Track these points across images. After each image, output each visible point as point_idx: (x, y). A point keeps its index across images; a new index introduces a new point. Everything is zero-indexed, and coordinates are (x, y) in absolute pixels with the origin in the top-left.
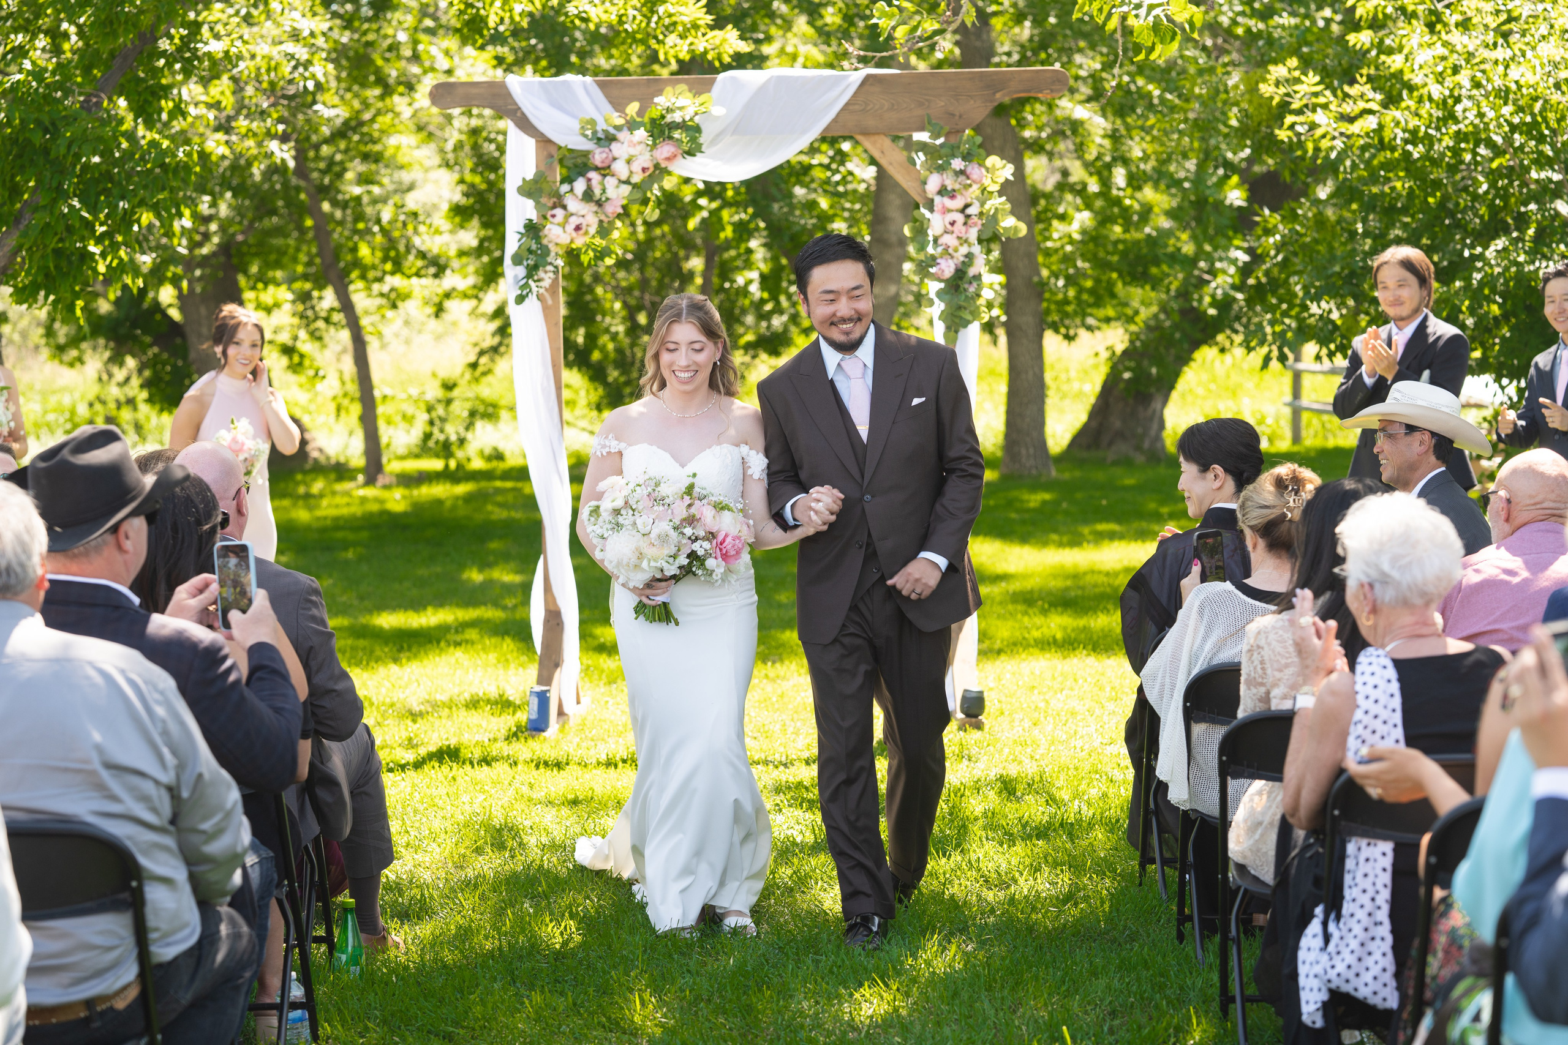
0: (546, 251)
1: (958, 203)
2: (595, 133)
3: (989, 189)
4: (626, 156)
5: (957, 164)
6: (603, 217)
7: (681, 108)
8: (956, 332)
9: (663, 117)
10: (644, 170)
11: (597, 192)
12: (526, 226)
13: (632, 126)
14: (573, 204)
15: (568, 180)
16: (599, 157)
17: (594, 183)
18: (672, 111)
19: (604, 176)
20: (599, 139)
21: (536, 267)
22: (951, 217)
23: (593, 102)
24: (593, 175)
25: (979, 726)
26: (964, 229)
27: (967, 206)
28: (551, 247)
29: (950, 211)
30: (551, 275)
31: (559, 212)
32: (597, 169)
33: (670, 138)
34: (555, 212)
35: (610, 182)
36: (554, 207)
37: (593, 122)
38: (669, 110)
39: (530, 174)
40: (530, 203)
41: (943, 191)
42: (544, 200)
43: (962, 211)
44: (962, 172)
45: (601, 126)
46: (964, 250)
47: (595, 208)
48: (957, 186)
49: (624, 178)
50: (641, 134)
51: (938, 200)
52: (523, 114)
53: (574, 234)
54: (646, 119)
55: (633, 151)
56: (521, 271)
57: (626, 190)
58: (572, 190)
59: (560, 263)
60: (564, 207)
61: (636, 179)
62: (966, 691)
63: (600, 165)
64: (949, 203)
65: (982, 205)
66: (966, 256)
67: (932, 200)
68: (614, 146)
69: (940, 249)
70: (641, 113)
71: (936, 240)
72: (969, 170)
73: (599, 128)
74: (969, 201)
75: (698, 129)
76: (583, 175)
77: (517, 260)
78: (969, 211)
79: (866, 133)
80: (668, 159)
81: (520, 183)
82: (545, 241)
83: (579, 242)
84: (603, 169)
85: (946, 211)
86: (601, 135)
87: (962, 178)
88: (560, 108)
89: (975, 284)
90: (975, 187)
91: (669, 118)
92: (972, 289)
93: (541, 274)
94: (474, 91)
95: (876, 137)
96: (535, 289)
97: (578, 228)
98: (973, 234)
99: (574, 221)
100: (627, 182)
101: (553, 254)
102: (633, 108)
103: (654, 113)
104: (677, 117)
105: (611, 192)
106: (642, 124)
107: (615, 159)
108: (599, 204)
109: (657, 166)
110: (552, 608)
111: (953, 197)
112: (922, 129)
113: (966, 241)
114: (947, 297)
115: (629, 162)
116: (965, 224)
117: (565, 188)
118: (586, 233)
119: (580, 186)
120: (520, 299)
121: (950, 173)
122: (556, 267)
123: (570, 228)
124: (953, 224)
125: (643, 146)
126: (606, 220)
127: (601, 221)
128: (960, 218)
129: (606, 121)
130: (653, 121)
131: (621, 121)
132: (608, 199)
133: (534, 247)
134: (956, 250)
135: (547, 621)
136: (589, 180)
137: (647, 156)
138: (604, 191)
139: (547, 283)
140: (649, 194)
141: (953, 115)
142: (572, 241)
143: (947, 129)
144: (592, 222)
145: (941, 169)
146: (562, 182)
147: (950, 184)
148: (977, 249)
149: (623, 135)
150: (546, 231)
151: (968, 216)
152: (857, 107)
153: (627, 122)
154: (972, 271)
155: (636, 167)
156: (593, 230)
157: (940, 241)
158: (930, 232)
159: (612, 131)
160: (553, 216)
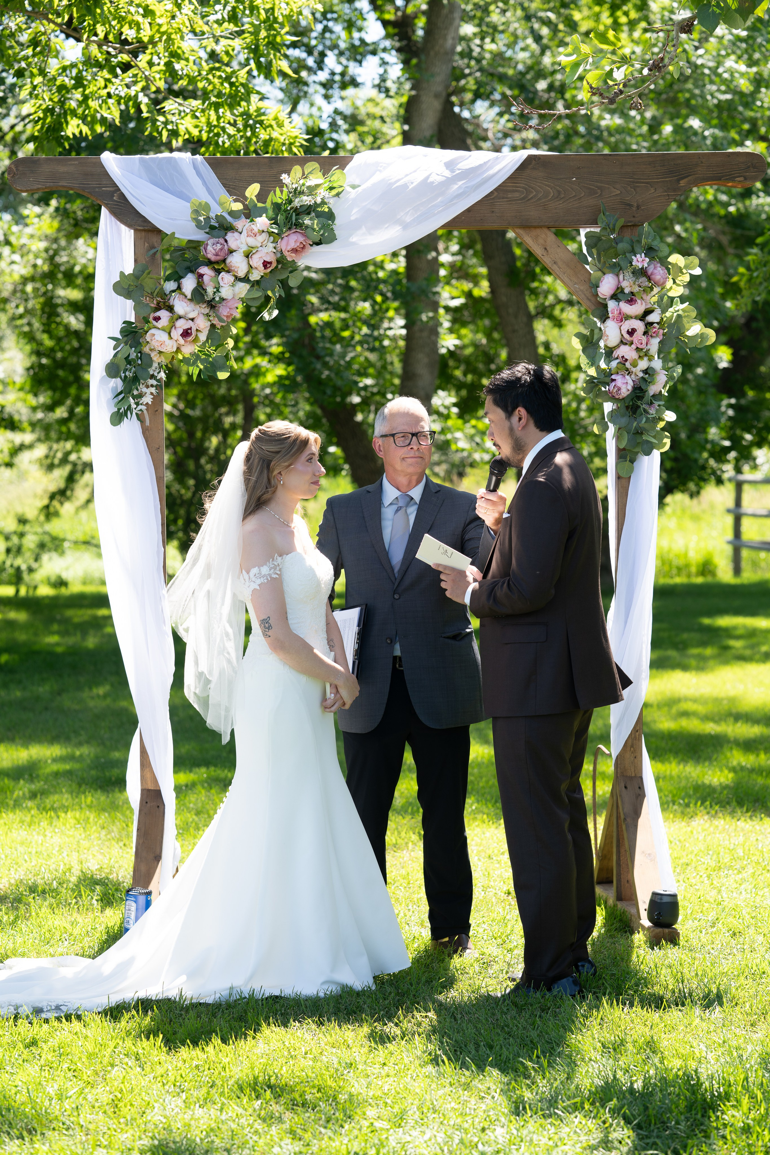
0: (146, 360)
1: (638, 309)
2: (207, 219)
3: (671, 294)
4: (244, 248)
5: (640, 261)
6: (216, 322)
7: (312, 190)
8: (632, 461)
9: (290, 201)
10: (266, 264)
11: (210, 290)
12: (122, 331)
13: (250, 213)
14: (181, 306)
15: (177, 277)
16: (211, 250)
17: (205, 278)
18: (302, 193)
19: (218, 272)
20: (212, 228)
21: (135, 380)
22: (627, 325)
23: (205, 183)
24: (204, 270)
25: (673, 939)
26: (644, 339)
27: (648, 312)
28: (153, 355)
29: (628, 317)
30: (153, 390)
31: (164, 314)
32: (209, 263)
33: (298, 225)
34: (158, 314)
35: (226, 278)
36: (158, 308)
37: (207, 207)
38: (297, 193)
39: (129, 268)
40: (130, 304)
41: (617, 295)
42: (146, 300)
43: (642, 317)
44: (642, 273)
45: (216, 210)
46: (643, 364)
47: (207, 311)
48: (636, 289)
49: (241, 274)
50: (262, 222)
51: (612, 305)
52: (123, 196)
53: (181, 341)
54: (268, 204)
55: (252, 241)
56: (117, 383)
57: (243, 289)
58: (179, 288)
59: (162, 375)
60: (170, 309)
61: (255, 276)
62: (654, 894)
63: (213, 258)
64: (626, 308)
65: (664, 311)
66: (646, 371)
67: (606, 306)
68: (230, 236)
69: (614, 364)
70: (262, 196)
71: (609, 352)
72: (650, 271)
73: (212, 215)
74: (649, 306)
75: (330, 216)
76: (191, 270)
77: (112, 370)
78: (651, 318)
79: (526, 226)
80: (295, 251)
81: (118, 279)
82: (146, 349)
83: (188, 350)
84: (217, 262)
85: (623, 318)
86: (213, 223)
87: (643, 280)
88: (167, 190)
89: (656, 403)
90: (656, 290)
91: (297, 203)
92: (652, 411)
93: (143, 389)
94: (62, 169)
95: (538, 231)
96: (134, 406)
97: (186, 334)
98: (654, 344)
99: (182, 325)
100: (245, 279)
101: (155, 365)
102: (253, 190)
103: (278, 196)
104: (306, 200)
105: (226, 292)
106: (264, 210)
107: (231, 252)
108: (212, 305)
109: (281, 261)
110: (151, 787)
111: (631, 300)
112: (594, 222)
113: (647, 354)
114: (624, 421)
115: (247, 256)
116: (645, 333)
117: (171, 286)
118: (196, 340)
119: (189, 283)
120: (117, 418)
121: (628, 275)
122: (159, 381)
123: (176, 334)
124: (632, 332)
125: (265, 236)
126: (218, 324)
127: (213, 326)
128: (639, 326)
129: (221, 204)
130: (277, 207)
131: (238, 206)
132: (223, 299)
133: (133, 356)
134: (635, 365)
135: (144, 802)
136: (201, 276)
137: (271, 246)
138: (218, 290)
139: (148, 399)
140: (270, 293)
141: (631, 205)
142: (178, 350)
143: (621, 222)
144: (203, 324)
145: (616, 269)
146: (168, 279)
147: (628, 285)
148: (657, 364)
149: (241, 223)
150: (148, 337)
151: (651, 324)
152: (517, 195)
153: (246, 207)
154: (653, 389)
155: (257, 261)
156: (203, 337)
157: (615, 354)
158: (602, 344)
159: (229, 218)
160: (157, 319)
